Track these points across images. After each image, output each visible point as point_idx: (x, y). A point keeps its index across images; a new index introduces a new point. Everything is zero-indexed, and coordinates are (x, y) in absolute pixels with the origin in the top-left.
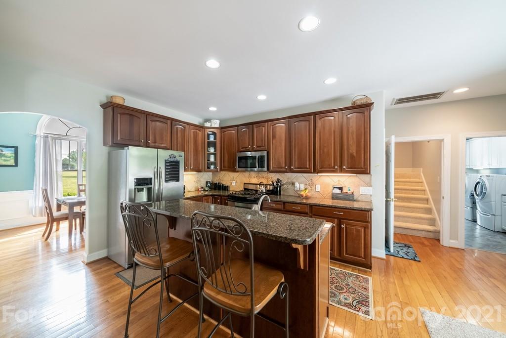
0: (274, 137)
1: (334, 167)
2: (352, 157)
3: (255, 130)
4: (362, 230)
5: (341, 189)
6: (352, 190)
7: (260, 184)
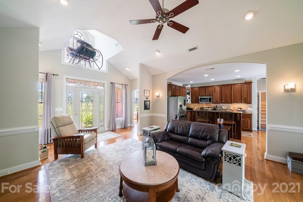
0: (215, 92)
1: (239, 102)
2: (245, 98)
3: (207, 89)
4: (249, 120)
5: (241, 109)
6: (245, 109)
7: (208, 108)
